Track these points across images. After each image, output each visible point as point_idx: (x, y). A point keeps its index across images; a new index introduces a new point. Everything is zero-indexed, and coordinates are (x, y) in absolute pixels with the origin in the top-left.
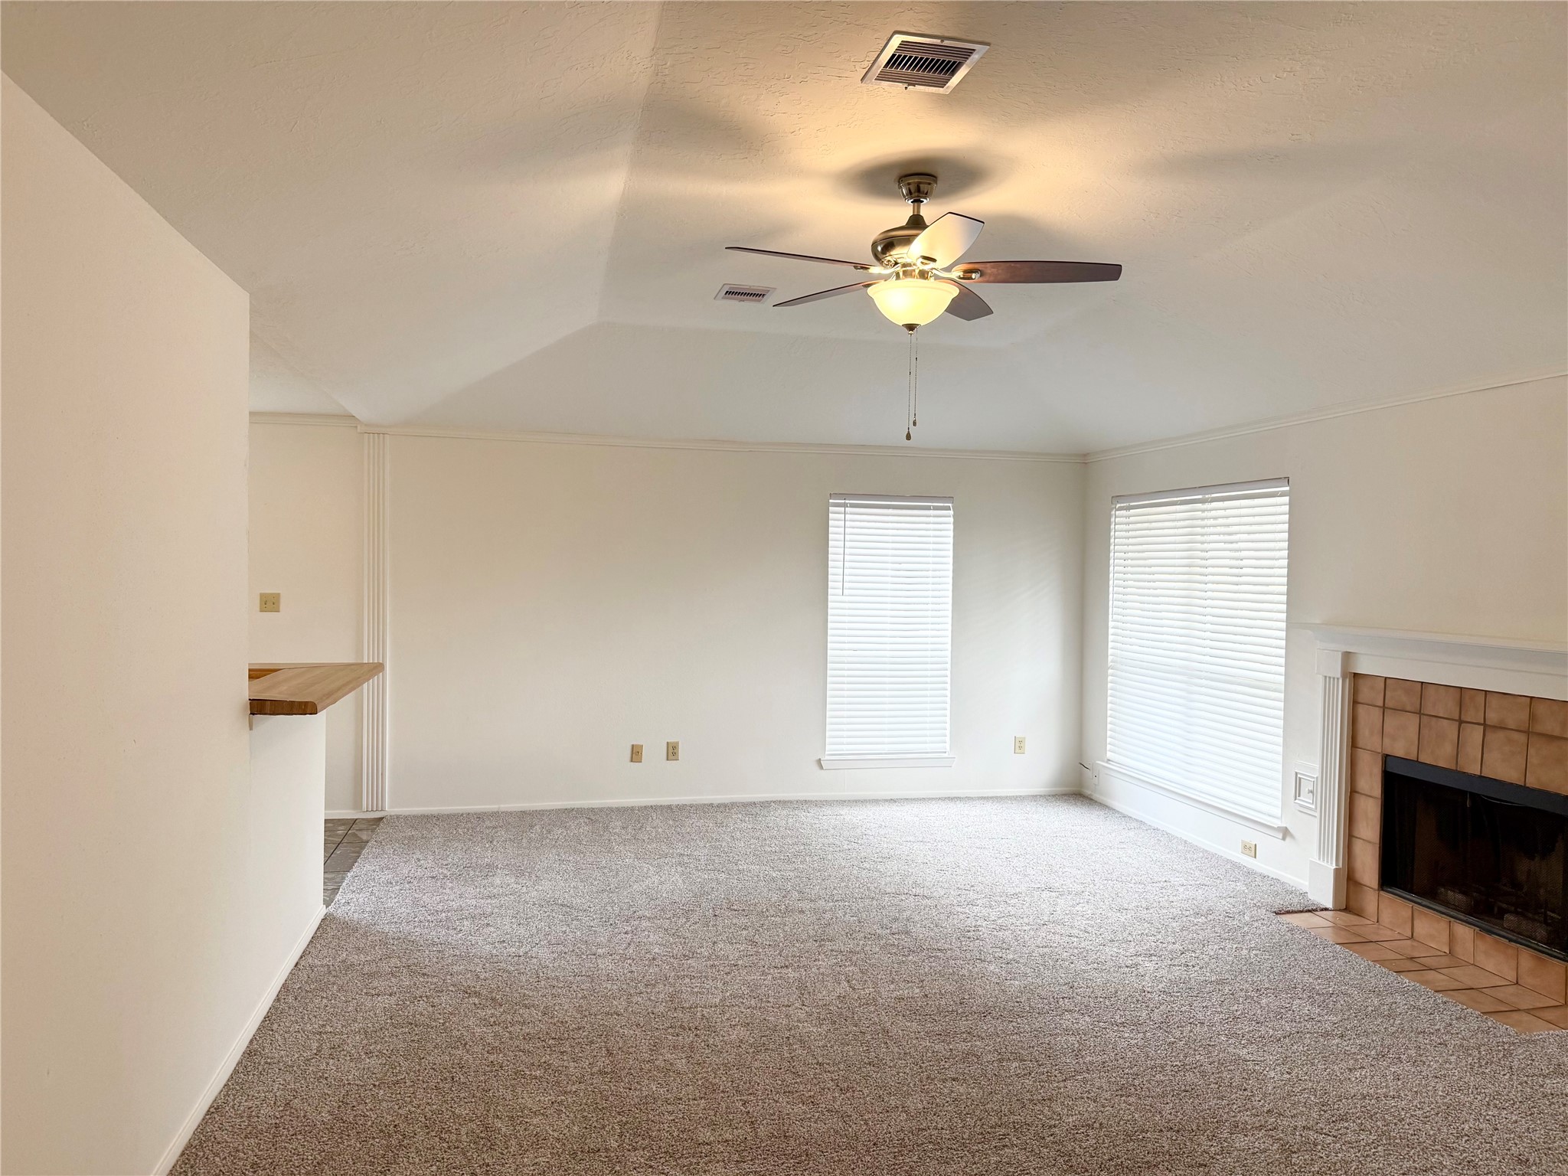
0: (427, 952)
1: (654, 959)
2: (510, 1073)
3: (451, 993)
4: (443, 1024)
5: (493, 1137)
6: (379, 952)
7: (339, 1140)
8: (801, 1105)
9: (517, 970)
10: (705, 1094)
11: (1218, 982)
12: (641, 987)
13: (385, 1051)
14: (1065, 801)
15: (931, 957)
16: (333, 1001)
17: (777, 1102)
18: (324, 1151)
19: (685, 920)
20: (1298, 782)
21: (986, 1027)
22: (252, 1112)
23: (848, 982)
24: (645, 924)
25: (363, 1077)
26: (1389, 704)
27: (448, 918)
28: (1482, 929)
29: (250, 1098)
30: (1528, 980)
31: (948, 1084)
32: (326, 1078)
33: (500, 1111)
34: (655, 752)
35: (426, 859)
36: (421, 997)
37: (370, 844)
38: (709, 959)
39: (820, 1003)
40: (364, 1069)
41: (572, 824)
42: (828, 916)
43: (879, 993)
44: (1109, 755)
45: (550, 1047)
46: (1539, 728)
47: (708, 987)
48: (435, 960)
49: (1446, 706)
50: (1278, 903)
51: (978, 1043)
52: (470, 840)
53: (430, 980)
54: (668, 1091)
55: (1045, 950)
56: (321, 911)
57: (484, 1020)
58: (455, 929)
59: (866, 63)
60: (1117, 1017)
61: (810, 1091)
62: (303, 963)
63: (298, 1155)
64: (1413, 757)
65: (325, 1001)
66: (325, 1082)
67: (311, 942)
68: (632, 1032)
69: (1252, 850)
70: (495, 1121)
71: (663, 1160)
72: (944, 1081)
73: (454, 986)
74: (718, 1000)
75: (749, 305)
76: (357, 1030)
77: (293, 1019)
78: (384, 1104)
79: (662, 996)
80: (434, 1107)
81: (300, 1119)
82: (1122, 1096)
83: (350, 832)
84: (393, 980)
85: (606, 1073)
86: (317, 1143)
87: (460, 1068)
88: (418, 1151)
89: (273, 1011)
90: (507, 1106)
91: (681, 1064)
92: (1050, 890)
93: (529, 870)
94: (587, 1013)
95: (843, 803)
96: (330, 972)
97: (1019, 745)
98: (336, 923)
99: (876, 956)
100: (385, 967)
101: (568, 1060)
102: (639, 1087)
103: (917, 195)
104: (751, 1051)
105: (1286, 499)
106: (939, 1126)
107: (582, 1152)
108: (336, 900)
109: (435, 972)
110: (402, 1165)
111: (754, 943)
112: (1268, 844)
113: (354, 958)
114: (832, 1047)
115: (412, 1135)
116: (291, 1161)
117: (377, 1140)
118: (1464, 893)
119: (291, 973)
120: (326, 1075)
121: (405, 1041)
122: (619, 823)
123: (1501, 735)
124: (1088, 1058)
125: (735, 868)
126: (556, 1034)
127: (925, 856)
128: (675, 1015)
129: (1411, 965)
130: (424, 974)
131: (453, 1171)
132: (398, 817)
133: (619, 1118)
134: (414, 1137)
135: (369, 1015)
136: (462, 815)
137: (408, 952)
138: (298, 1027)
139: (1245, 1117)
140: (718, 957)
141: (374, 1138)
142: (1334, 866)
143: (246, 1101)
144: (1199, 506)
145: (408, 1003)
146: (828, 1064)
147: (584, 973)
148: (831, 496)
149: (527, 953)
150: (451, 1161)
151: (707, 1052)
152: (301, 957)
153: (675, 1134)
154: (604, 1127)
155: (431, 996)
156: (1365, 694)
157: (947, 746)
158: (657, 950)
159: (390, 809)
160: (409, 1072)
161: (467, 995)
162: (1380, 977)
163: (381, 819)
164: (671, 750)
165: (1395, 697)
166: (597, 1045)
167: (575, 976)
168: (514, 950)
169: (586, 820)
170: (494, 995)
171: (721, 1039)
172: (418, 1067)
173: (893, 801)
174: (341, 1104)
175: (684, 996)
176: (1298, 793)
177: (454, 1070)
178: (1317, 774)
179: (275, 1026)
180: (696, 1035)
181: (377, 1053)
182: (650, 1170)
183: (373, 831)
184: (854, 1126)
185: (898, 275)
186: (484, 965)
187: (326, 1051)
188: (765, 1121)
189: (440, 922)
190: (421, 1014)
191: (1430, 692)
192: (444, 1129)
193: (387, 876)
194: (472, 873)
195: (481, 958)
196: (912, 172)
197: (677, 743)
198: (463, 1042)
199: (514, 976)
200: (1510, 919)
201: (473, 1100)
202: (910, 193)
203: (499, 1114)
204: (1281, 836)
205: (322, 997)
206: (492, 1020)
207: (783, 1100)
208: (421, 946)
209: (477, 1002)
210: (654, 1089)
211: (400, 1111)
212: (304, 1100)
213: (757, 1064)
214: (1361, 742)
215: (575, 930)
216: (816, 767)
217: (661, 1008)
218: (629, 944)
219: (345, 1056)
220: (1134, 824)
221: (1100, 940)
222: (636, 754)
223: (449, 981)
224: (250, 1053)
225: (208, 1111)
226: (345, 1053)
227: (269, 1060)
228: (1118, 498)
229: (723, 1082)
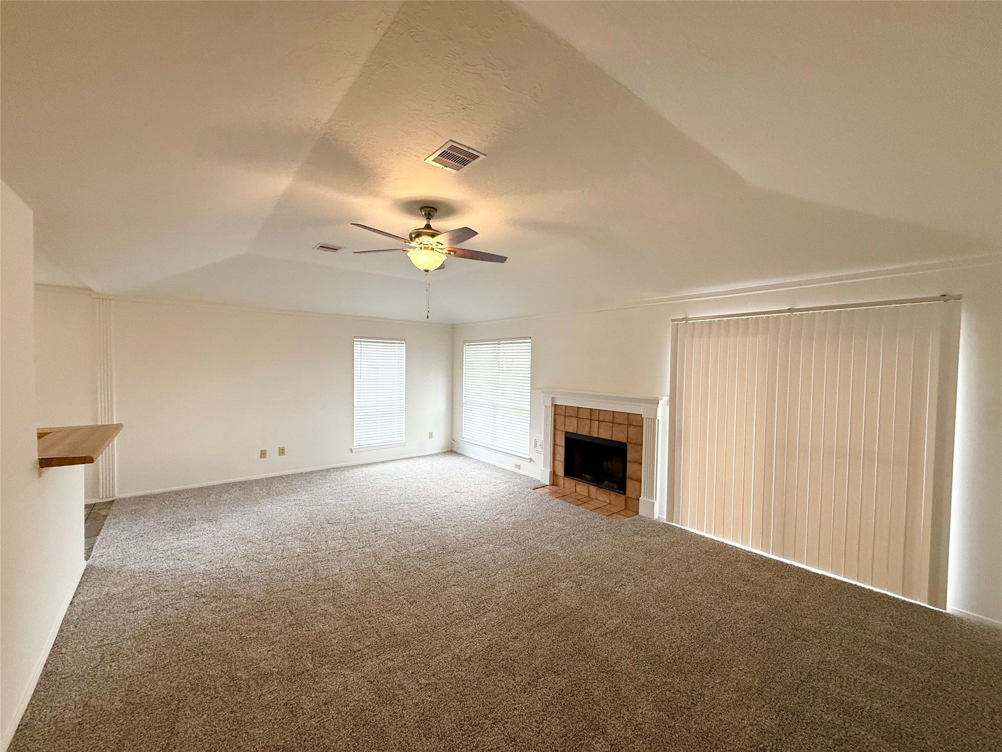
0: (164, 577)
1: (299, 556)
2: (237, 639)
3: (186, 599)
4: (187, 620)
5: (239, 683)
6: (131, 583)
7: (132, 719)
8: (395, 616)
9: (224, 576)
10: (349, 623)
11: (528, 520)
12: (297, 572)
13: (151, 647)
14: (448, 454)
15: (424, 530)
16: (105, 622)
17: (384, 617)
18: (122, 730)
19: (308, 533)
20: (536, 442)
21: (457, 557)
22: (57, 719)
23: (394, 549)
24: (288, 538)
25: (139, 669)
26: (567, 415)
27: (172, 554)
28: (599, 487)
29: (53, 708)
30: (613, 502)
31: (453, 588)
32: (112, 677)
33: (238, 665)
34: (273, 453)
35: (149, 521)
36: (167, 606)
37: (108, 517)
38: (326, 550)
39: (386, 562)
40: (139, 663)
41: (232, 491)
42: (374, 519)
43: (409, 551)
44: (464, 436)
45: (256, 618)
46: (615, 421)
47: (331, 565)
48: (170, 580)
49: (586, 415)
50: (533, 485)
51: (457, 566)
52: (174, 507)
53: (170, 593)
54: (329, 626)
55: (466, 518)
56: (84, 564)
57: (213, 611)
58: (179, 559)
59: (431, 152)
60: (501, 542)
61: (397, 607)
62: (76, 601)
63: (102, 740)
64: (575, 432)
65: (99, 623)
66: (111, 680)
67: (79, 586)
68: (300, 598)
69: (518, 467)
70: (237, 672)
71: (339, 667)
72: (451, 587)
73: (188, 594)
74: (338, 571)
75: (330, 253)
76: (128, 638)
77: (77, 641)
78: (160, 683)
79: (309, 574)
80: (195, 675)
81: (98, 713)
82: (517, 577)
83: (93, 511)
84: (145, 599)
85: (293, 625)
86: (115, 726)
87: (205, 645)
88: (191, 708)
89: (59, 640)
90: (242, 660)
91: (331, 609)
92: (456, 492)
93: (215, 519)
94: (272, 593)
95: (362, 465)
96: (98, 603)
97: (431, 435)
98: (95, 570)
99: (401, 534)
100: (138, 592)
101: (269, 623)
102: (313, 628)
103: (429, 217)
104: (363, 594)
105: (530, 344)
106: (458, 610)
107: (294, 676)
108: (92, 555)
109: (172, 588)
110: (182, 721)
111: (346, 539)
112: (525, 464)
113: (114, 590)
114: (398, 582)
115: (184, 698)
116: (97, 746)
117: (160, 710)
118: (591, 476)
119: (68, 610)
120: (112, 675)
121: (163, 637)
122: (257, 488)
123: (604, 423)
124: (499, 563)
125: (323, 502)
126: (258, 609)
127: (405, 485)
128: (319, 583)
129: (580, 502)
130: (166, 591)
131: (218, 714)
132: (124, 499)
133: (309, 649)
134: (186, 700)
135: (135, 626)
136: (165, 493)
137: (151, 579)
138: (82, 647)
139: (560, 575)
140: (330, 548)
141: (157, 709)
142: (549, 471)
143: (50, 712)
144: (497, 345)
145: (159, 611)
146: (400, 591)
147: (263, 571)
148: (355, 337)
149: (227, 566)
150: (215, 707)
151: (342, 599)
152: (74, 597)
153: (341, 650)
154: (302, 657)
155: (174, 604)
156: (559, 411)
157: (404, 438)
158: (298, 551)
159: (118, 495)
160: (171, 656)
161: (197, 598)
162: (574, 509)
163: (113, 501)
164: (281, 451)
165: (569, 412)
166: (283, 610)
167: (258, 573)
168: (219, 565)
169: (239, 488)
170: (214, 594)
171: (346, 591)
172: (177, 652)
173: (383, 462)
174: (127, 692)
175: (320, 572)
176: (536, 446)
177: (202, 647)
178: (543, 439)
179: (64, 650)
180: (333, 591)
181: (146, 650)
182: (335, 675)
183: (109, 508)
184: (423, 620)
185: (421, 248)
186: (203, 577)
187: (108, 658)
188: (383, 630)
189: (168, 556)
190: (170, 617)
191: (581, 410)
192: (205, 687)
193: (126, 534)
194: (180, 525)
195: (200, 573)
196: (428, 206)
197: (284, 447)
198: (203, 628)
199: (224, 580)
200: (606, 482)
201: (219, 663)
202: (426, 214)
203: (238, 667)
204: (529, 461)
205: (97, 621)
206: (217, 609)
207: (387, 615)
208: (159, 573)
209: (205, 601)
210: (322, 627)
211: (172, 685)
212: (99, 698)
213: (368, 600)
214: (557, 428)
215: (251, 548)
216: (350, 452)
217: (311, 581)
218: (283, 550)
219: (123, 657)
220: (475, 461)
221: (482, 511)
222: (263, 454)
223: (183, 592)
224: (46, 674)
225: (18, 729)
226: (123, 655)
227: (63, 676)
228: (466, 341)
229: (355, 614)
